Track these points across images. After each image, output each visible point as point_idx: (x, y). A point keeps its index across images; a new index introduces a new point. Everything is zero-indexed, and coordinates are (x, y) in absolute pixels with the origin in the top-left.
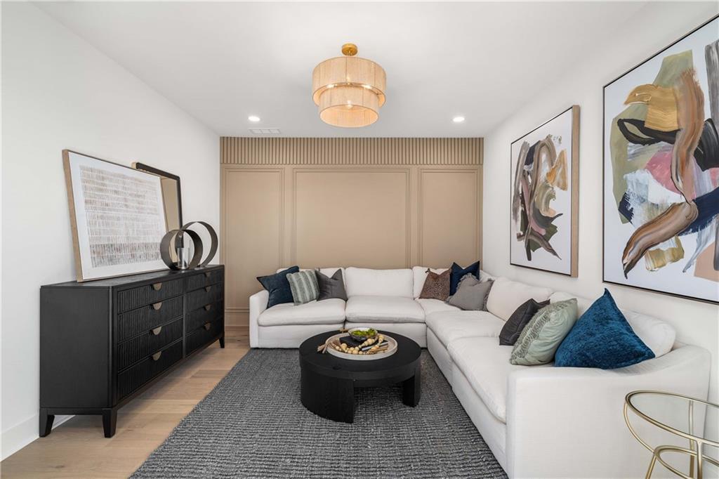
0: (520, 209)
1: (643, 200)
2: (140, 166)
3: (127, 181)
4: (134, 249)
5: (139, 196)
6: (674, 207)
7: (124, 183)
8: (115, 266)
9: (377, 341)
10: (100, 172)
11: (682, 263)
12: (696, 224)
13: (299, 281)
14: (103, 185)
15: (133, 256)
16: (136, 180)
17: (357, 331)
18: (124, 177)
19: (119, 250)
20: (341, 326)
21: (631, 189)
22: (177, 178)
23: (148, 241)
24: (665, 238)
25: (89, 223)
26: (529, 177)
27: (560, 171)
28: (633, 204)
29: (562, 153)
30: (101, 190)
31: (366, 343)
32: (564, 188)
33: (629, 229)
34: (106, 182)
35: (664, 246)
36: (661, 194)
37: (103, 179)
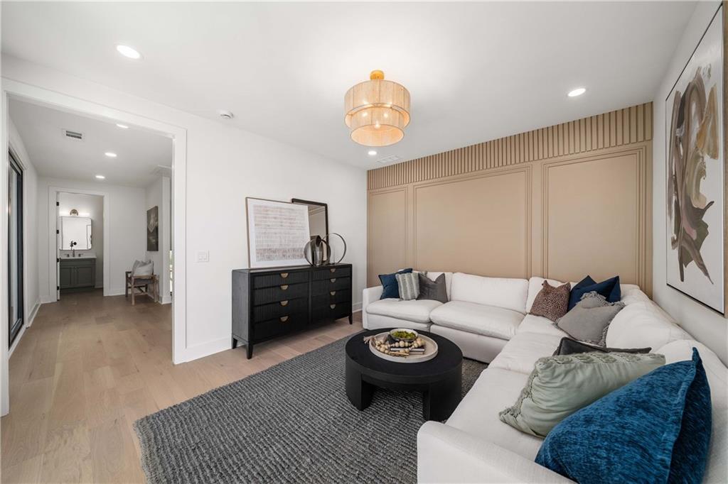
0: (674, 198)
2: (294, 201)
3: (283, 211)
4: (285, 251)
5: (292, 219)
7: (281, 212)
8: (271, 262)
9: (411, 346)
10: (266, 207)
13: (404, 280)
14: (267, 214)
15: (284, 256)
16: (289, 209)
17: (403, 332)
18: (281, 208)
19: (275, 252)
20: (425, 326)
22: (326, 205)
23: (295, 247)
25: (257, 237)
26: (681, 145)
27: (710, 126)
29: (712, 92)
30: (266, 218)
31: (397, 344)
32: (715, 156)
34: (269, 213)
37: (267, 211)
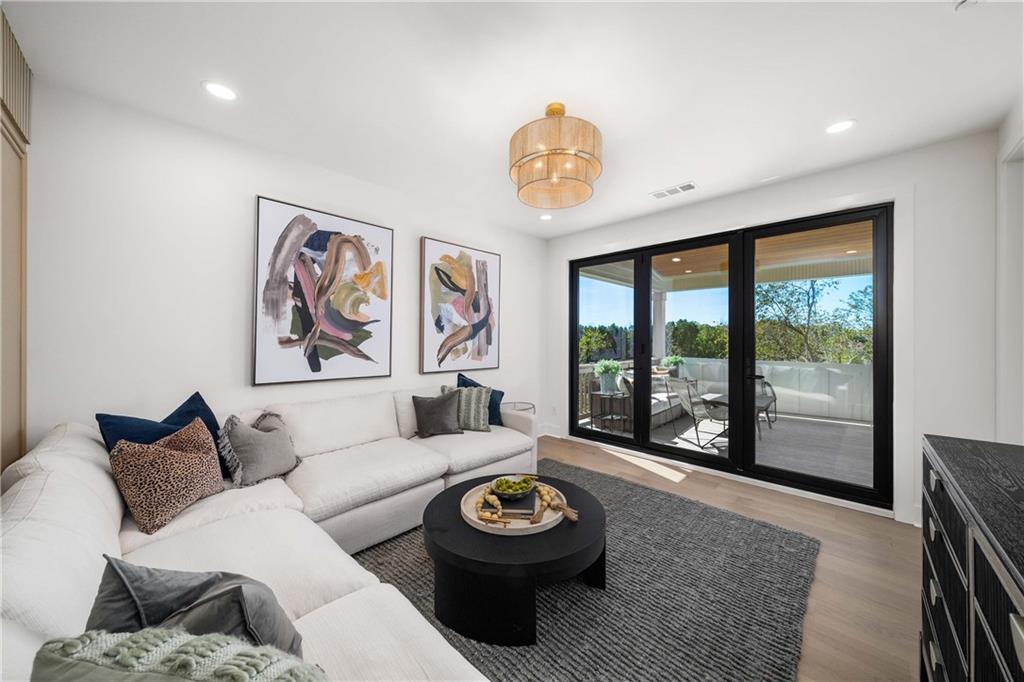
0: (292, 302)
1: (450, 321)
6: (464, 327)
11: (467, 354)
12: (472, 336)
21: (443, 313)
24: (460, 343)
26: (316, 265)
27: (377, 279)
28: (444, 322)
29: (379, 264)
32: (382, 297)
33: (442, 337)
35: (460, 347)
36: (459, 320)
